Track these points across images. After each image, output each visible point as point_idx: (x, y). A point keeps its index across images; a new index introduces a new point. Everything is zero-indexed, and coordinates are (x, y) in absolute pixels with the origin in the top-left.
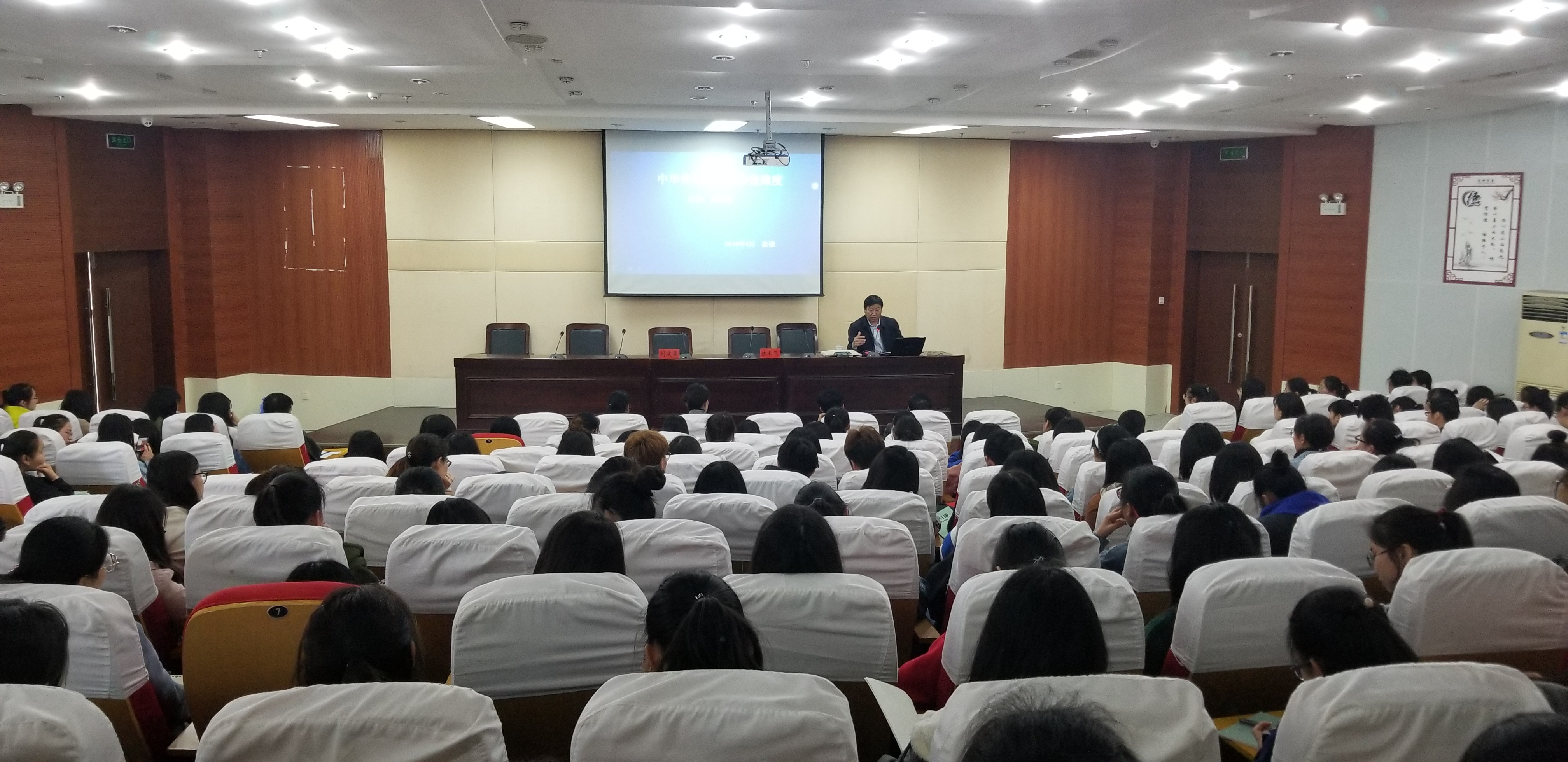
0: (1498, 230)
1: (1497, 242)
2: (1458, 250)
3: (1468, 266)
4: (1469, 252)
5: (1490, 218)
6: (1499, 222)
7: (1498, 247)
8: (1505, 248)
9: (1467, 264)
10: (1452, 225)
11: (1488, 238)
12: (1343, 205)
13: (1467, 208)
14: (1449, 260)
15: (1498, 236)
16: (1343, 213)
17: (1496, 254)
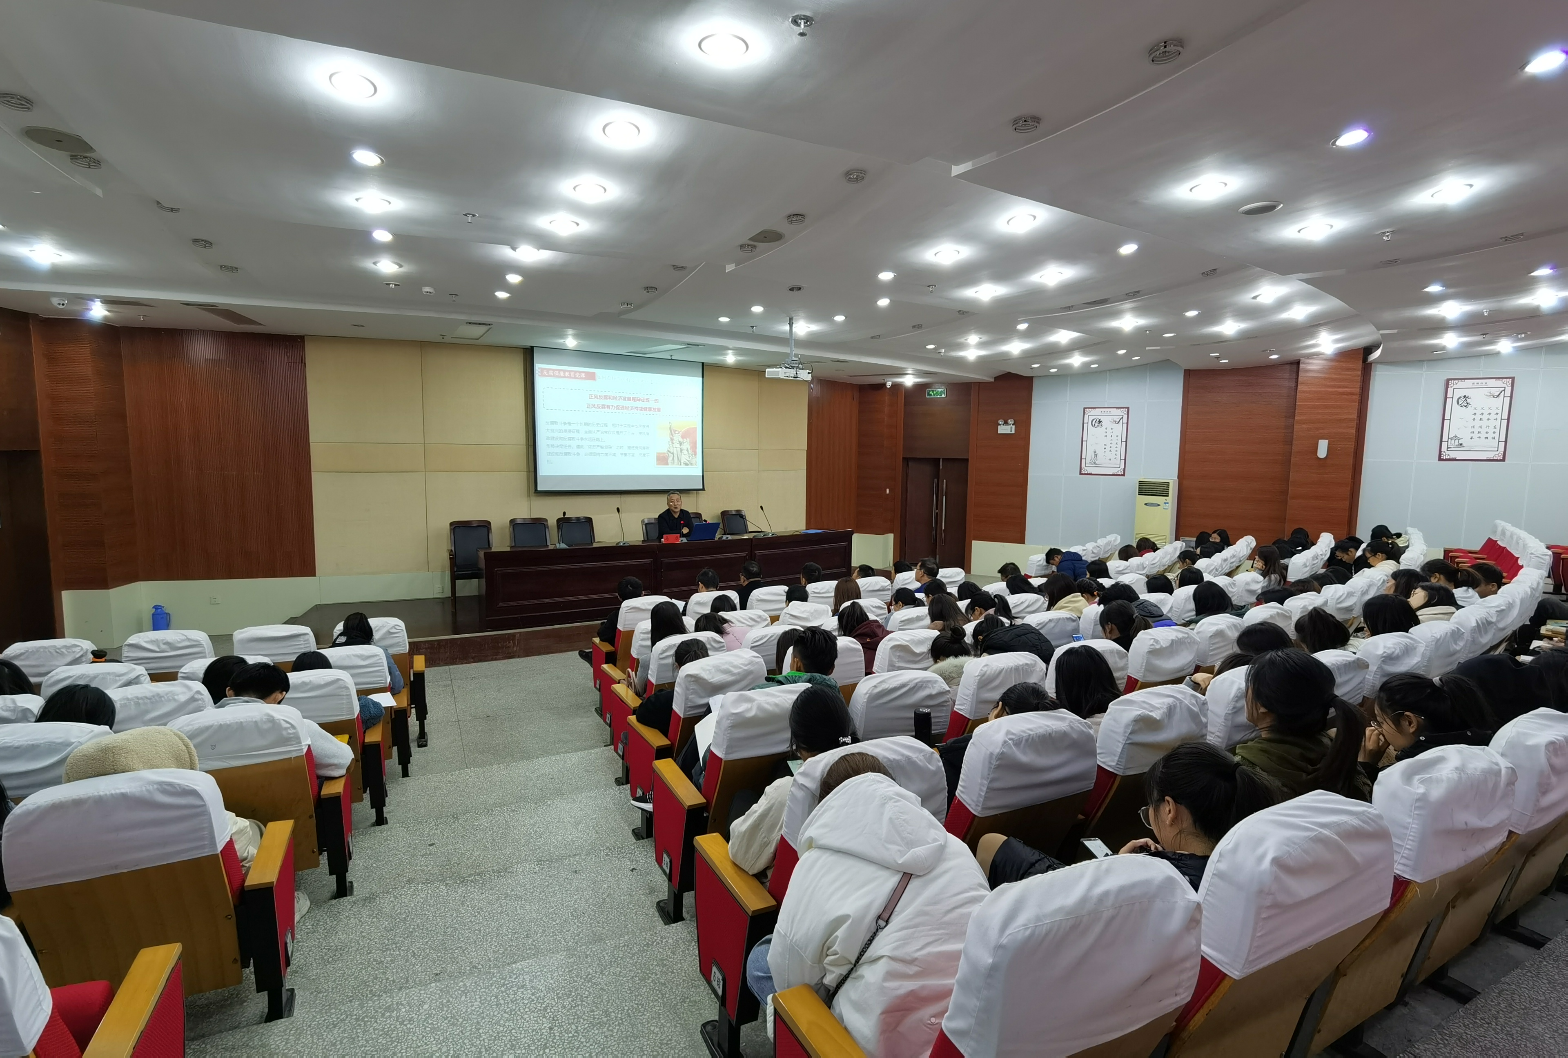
0: (1114, 442)
1: (1113, 450)
2: (1089, 455)
3: (1096, 465)
4: (1096, 455)
5: (1109, 435)
6: (1114, 438)
7: (1114, 452)
8: (1118, 453)
9: (1095, 463)
10: (1085, 439)
11: (1108, 447)
12: (1014, 427)
13: (1094, 428)
14: (1083, 461)
15: (1114, 446)
16: (1013, 432)
17: (1113, 457)
